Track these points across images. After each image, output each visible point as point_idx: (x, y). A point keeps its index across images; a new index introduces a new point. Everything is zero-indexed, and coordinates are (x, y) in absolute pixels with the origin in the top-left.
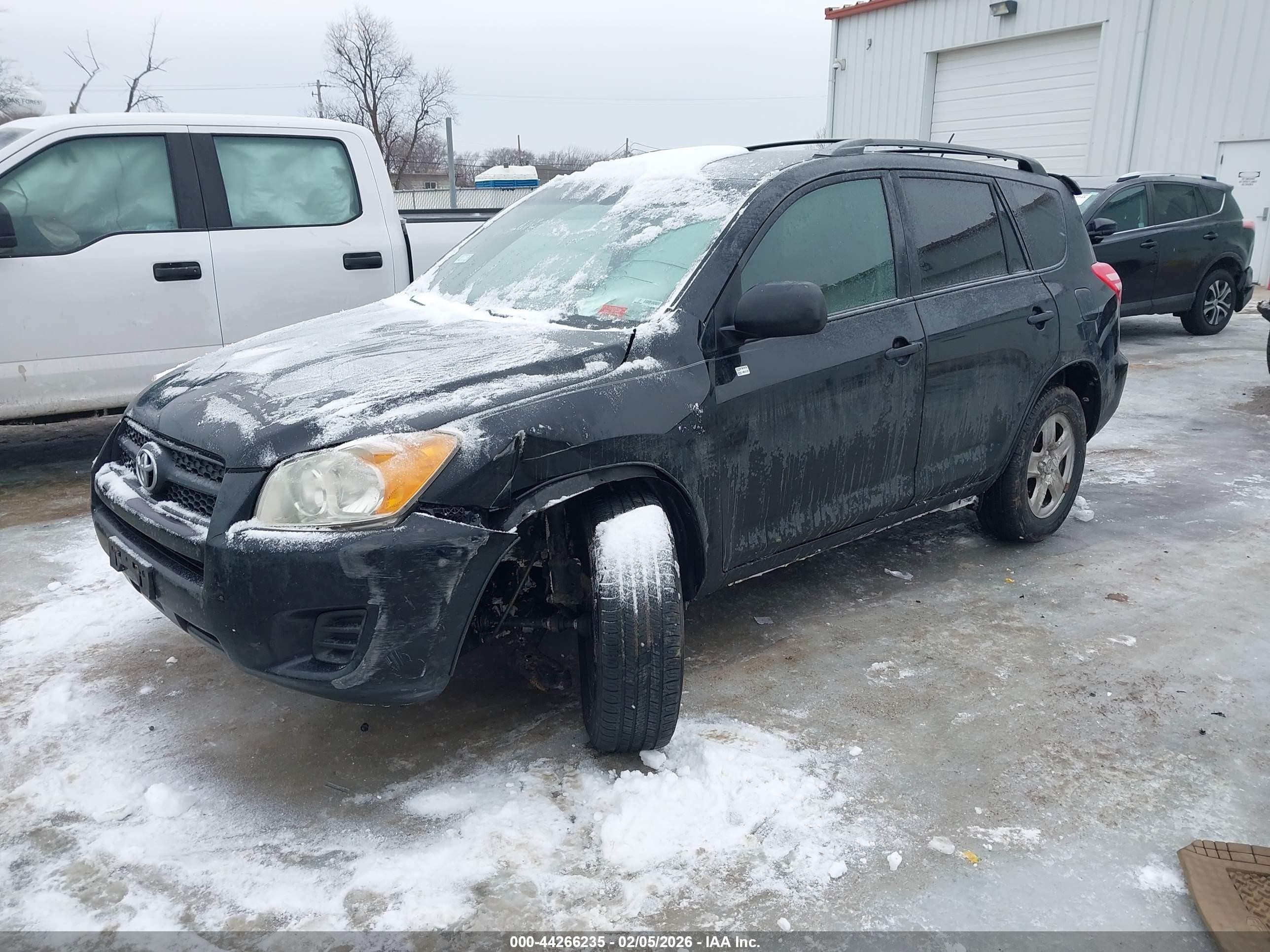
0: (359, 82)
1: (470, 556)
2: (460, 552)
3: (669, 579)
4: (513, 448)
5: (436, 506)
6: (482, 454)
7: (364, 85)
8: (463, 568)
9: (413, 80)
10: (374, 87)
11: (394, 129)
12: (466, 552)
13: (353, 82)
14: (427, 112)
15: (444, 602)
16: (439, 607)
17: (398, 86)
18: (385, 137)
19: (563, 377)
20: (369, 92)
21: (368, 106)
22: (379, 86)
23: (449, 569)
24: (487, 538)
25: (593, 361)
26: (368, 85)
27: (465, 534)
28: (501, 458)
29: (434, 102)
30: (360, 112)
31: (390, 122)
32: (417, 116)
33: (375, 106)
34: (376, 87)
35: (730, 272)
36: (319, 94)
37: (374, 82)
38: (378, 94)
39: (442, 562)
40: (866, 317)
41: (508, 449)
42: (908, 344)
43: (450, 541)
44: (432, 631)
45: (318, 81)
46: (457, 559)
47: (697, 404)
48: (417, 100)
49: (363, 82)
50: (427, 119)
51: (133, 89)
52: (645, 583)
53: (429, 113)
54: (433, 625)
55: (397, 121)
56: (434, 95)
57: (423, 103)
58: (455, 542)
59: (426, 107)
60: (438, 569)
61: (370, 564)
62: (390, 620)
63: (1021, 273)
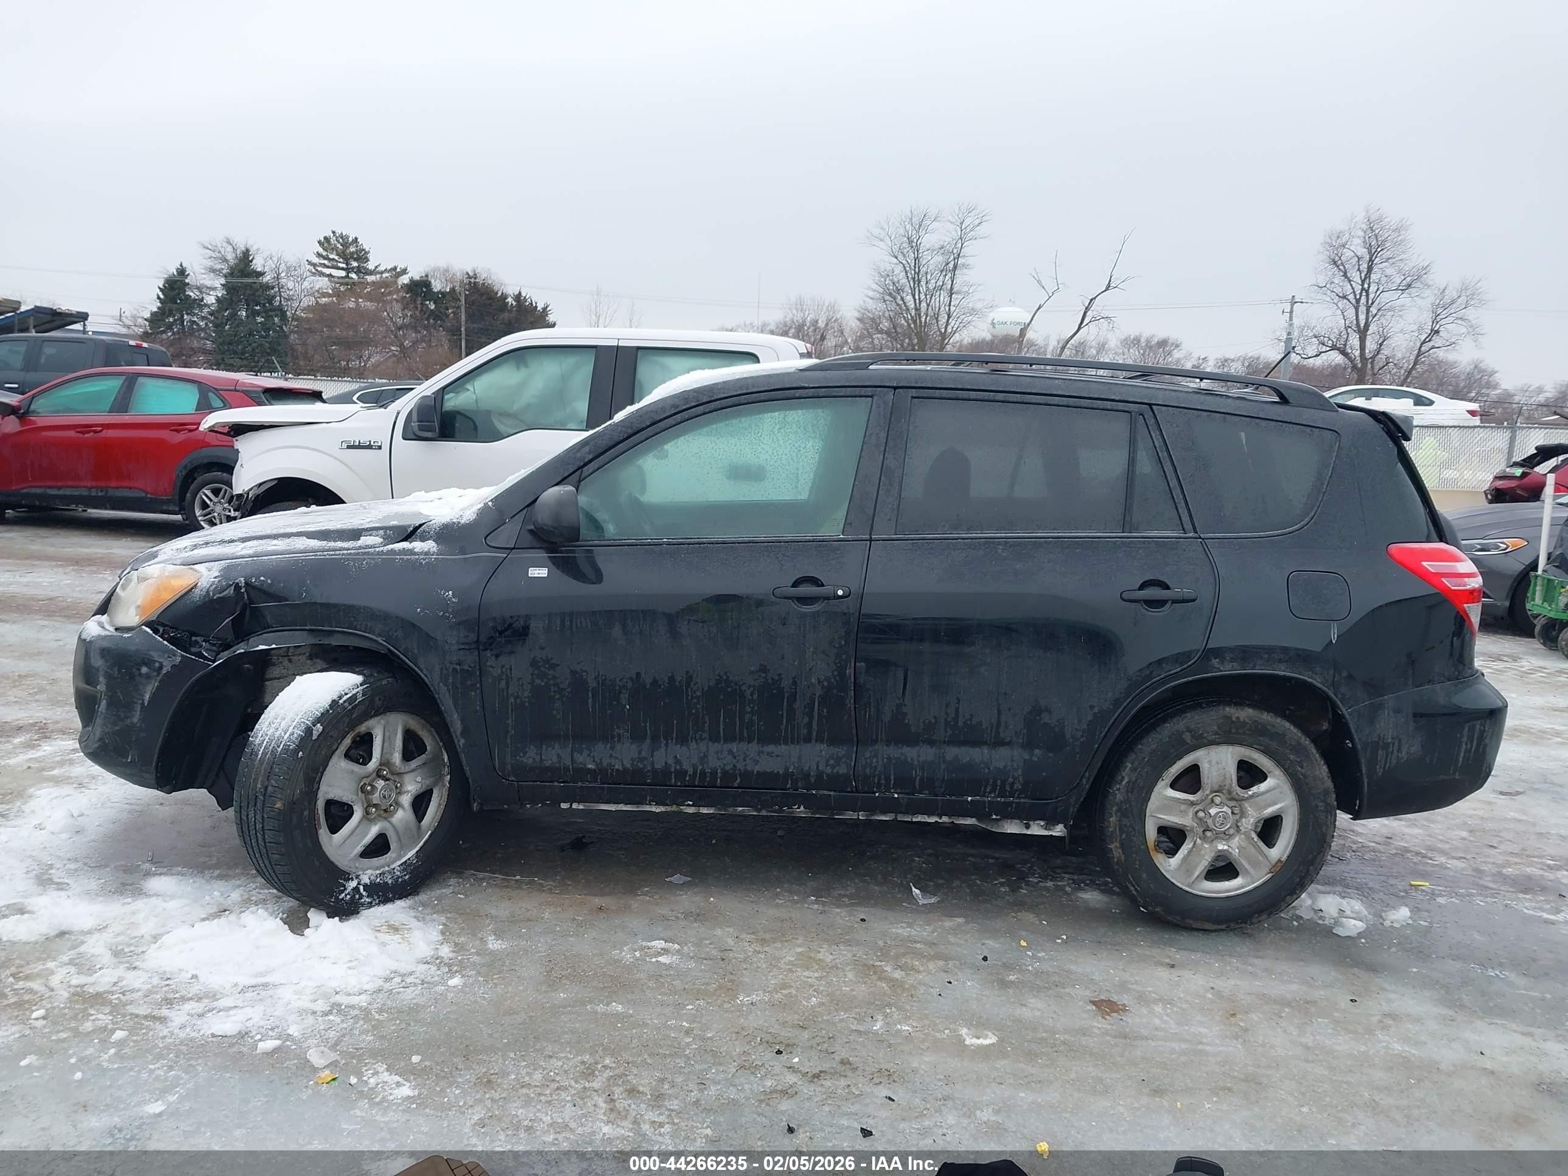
0: (1351, 297)
1: (164, 671)
2: (157, 665)
3: (295, 735)
4: (232, 592)
5: (167, 626)
6: (208, 592)
7: (1358, 301)
8: (159, 679)
9: (1428, 292)
10: (1370, 302)
11: (1386, 351)
12: (161, 667)
13: (1344, 297)
14: (1437, 332)
15: (143, 704)
16: (139, 706)
17: (1405, 299)
18: (1372, 363)
19: (332, 544)
20: (1362, 309)
21: (1358, 325)
22: (1377, 302)
23: (148, 677)
24: (179, 659)
25: (370, 535)
26: (1363, 300)
27: (165, 650)
28: (220, 598)
29: (1449, 319)
30: (1344, 332)
31: (1381, 345)
32: (1423, 337)
33: (1367, 325)
34: (1373, 303)
35: (566, 475)
36: (1291, 312)
37: (1371, 296)
38: (1373, 310)
39: (144, 670)
40: (766, 547)
41: (227, 592)
42: (823, 585)
43: (152, 653)
44: (134, 725)
45: (1293, 297)
46: (155, 670)
47: (450, 592)
48: (1427, 319)
49: (1358, 297)
50: (1437, 341)
51: (1087, 309)
52: (277, 734)
53: (1441, 334)
54: (135, 720)
55: (1391, 343)
56: (1452, 311)
57: (1435, 321)
58: (155, 655)
59: (1438, 326)
60: (140, 674)
61: (102, 657)
62: (109, 705)
63: (1153, 534)
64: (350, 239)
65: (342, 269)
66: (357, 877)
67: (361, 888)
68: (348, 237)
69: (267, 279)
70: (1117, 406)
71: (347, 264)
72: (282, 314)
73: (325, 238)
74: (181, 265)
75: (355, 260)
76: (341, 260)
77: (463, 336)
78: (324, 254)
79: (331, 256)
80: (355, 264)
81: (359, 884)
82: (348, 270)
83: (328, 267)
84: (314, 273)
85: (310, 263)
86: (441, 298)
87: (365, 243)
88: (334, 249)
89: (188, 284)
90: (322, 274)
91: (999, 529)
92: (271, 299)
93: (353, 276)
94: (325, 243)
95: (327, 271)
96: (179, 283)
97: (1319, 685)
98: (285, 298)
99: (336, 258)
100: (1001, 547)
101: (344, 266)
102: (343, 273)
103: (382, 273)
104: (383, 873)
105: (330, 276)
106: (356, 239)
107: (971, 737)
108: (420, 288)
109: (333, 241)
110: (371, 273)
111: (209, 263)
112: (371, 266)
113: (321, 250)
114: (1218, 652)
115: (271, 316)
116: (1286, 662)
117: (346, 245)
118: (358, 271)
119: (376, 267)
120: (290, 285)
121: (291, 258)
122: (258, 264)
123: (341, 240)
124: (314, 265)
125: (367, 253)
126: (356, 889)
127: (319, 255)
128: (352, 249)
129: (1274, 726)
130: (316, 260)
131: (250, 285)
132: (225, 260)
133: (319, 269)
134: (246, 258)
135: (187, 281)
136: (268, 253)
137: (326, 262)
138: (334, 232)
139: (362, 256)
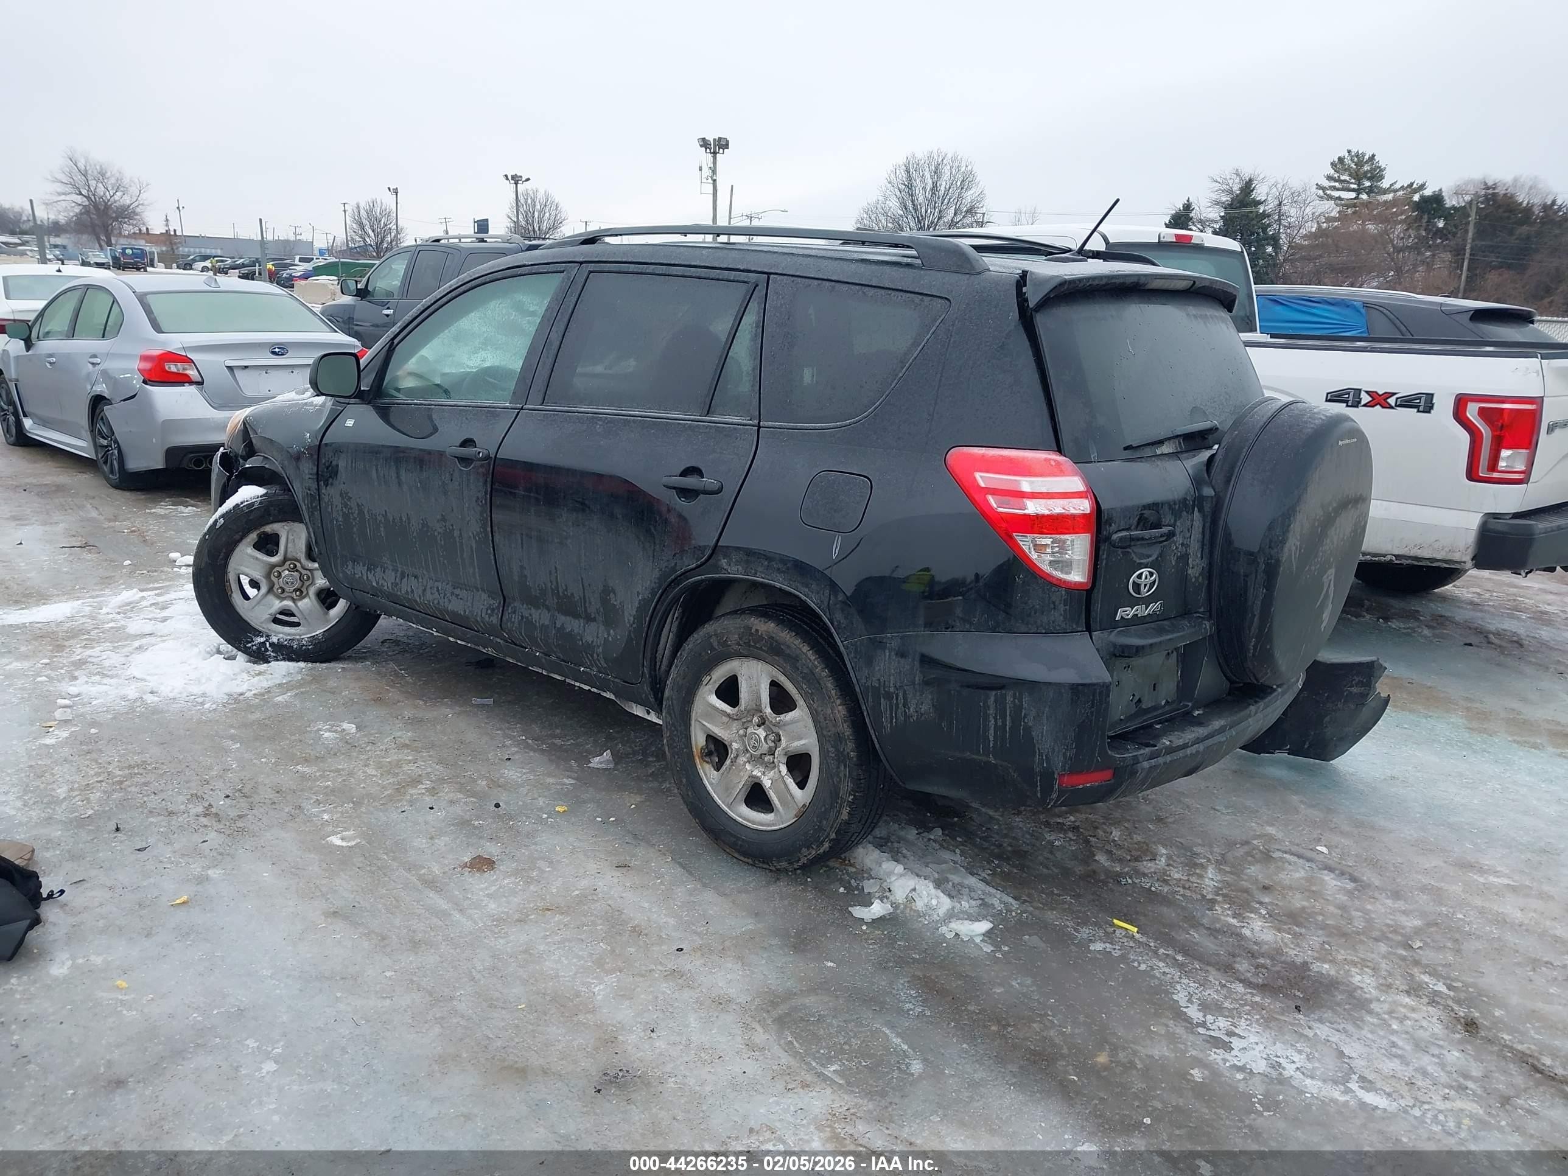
47: (309, 434)
63: (726, 419)
64: (1367, 157)
65: (1353, 190)
66: (268, 636)
67: (268, 644)
68: (1363, 155)
69: (1269, 207)
70: (740, 275)
71: (1359, 185)
72: (1275, 240)
73: (1340, 159)
74: (1188, 201)
75: (1369, 179)
76: (1353, 181)
77: (1467, 255)
78: (1336, 175)
79: (1343, 178)
80: (1367, 184)
81: (267, 640)
82: (1358, 191)
83: (1338, 190)
84: (1322, 197)
85: (1319, 187)
86: (1449, 214)
87: (1381, 160)
88: (1348, 169)
89: (1191, 219)
90: (1330, 198)
91: (611, 405)
92: (1265, 228)
93: (1364, 196)
94: (1339, 164)
95: (1336, 194)
96: (1183, 218)
97: (813, 605)
98: (1285, 226)
99: (1347, 178)
100: (600, 423)
101: (1355, 186)
102: (1353, 195)
103: (1396, 191)
104: (293, 640)
105: (1339, 198)
106: (1373, 156)
107: (568, 607)
108: (1433, 205)
109: (1347, 161)
110: (1385, 192)
111: (1214, 196)
112: (1385, 184)
113: (1332, 172)
114: (727, 551)
115: (1263, 246)
116: (783, 572)
117: (1360, 164)
118: (1370, 191)
119: (1392, 185)
120: (1293, 212)
121: (1296, 184)
122: (1260, 192)
123: (1356, 159)
124: (1324, 189)
125: (1382, 170)
126: (264, 643)
127: (1329, 178)
128: (1366, 168)
129: (789, 647)
130: (1326, 183)
131: (1246, 215)
132: (1231, 192)
133: (1328, 192)
134: (1248, 187)
135: (1191, 215)
136: (1273, 181)
137: (1337, 184)
138: (1349, 151)
139: (1376, 175)
